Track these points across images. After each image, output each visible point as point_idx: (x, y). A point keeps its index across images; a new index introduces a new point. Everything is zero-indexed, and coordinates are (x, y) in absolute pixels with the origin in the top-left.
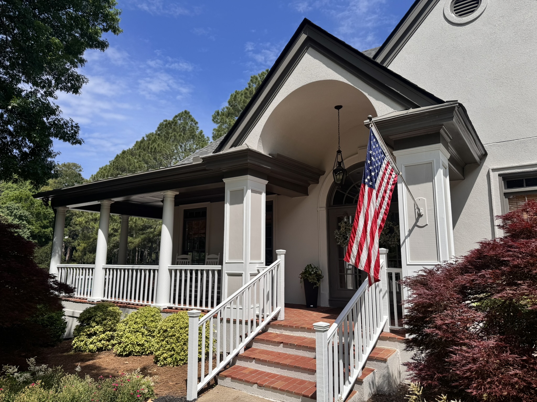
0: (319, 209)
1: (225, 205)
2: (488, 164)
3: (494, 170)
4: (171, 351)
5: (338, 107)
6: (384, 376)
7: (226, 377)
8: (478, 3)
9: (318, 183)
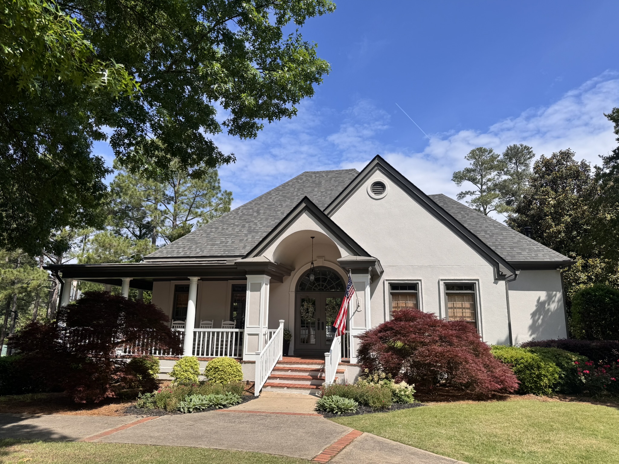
0: (290, 293)
1: (247, 292)
2: (384, 277)
3: (387, 280)
4: (221, 380)
5: (313, 238)
6: (343, 380)
7: (268, 386)
8: (384, 189)
9: (290, 275)
